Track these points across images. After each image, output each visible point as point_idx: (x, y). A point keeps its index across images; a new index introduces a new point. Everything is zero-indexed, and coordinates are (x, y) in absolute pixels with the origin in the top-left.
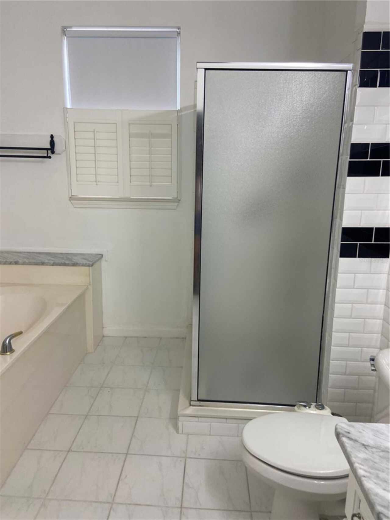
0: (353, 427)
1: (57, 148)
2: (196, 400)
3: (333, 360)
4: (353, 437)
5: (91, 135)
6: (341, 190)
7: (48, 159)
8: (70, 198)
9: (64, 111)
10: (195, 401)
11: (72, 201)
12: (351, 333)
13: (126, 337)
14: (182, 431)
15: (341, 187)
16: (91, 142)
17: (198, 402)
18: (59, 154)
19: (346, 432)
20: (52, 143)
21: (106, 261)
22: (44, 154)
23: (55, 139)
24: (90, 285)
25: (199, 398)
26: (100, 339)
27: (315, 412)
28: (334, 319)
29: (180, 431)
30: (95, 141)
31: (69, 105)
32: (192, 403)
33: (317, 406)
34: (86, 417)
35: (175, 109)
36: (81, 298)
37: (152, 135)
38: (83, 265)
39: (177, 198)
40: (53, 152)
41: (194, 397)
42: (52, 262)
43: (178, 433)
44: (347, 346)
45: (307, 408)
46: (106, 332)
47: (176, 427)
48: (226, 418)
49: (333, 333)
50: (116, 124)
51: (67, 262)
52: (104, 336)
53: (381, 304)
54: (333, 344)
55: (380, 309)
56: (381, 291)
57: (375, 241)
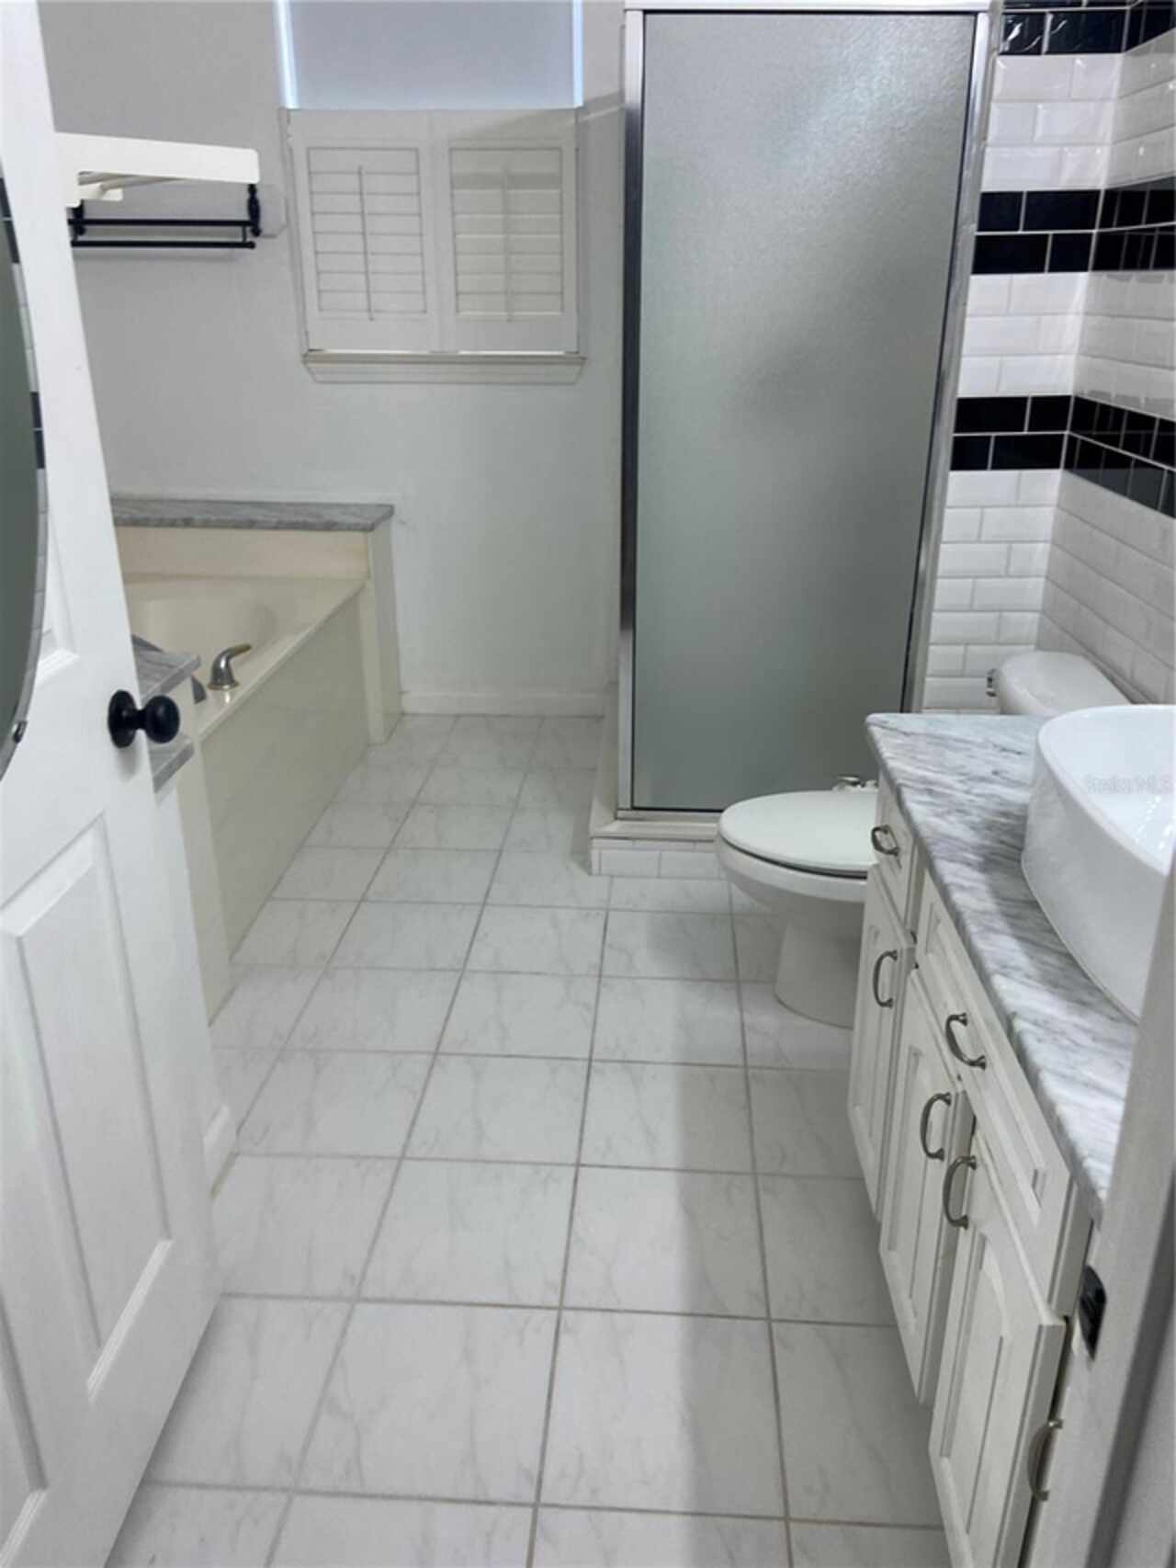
0: (894, 717)
1: (266, 222)
2: (629, 806)
4: (892, 727)
5: (352, 182)
7: (247, 251)
8: (305, 356)
9: (280, 119)
10: (627, 810)
11: (310, 365)
12: (970, 644)
13: (458, 716)
14: (600, 869)
16: (352, 203)
17: (634, 812)
18: (272, 236)
20: (254, 206)
21: (403, 523)
22: (236, 236)
23: (261, 196)
24: (369, 577)
25: (636, 804)
26: (397, 718)
29: (595, 868)
30: (362, 200)
31: (291, 102)
32: (620, 814)
34: (388, 850)
35: (567, 106)
36: (349, 608)
37: (513, 181)
38: (350, 528)
39: (577, 353)
40: (257, 232)
41: (625, 801)
42: (275, 520)
43: (590, 874)
46: (409, 704)
47: (586, 865)
48: (694, 841)
49: (931, 647)
50: (416, 150)
51: (310, 520)
52: (403, 714)
53: (1038, 576)
54: (929, 671)
55: (1036, 589)
56: (1041, 546)
57: (1030, 430)
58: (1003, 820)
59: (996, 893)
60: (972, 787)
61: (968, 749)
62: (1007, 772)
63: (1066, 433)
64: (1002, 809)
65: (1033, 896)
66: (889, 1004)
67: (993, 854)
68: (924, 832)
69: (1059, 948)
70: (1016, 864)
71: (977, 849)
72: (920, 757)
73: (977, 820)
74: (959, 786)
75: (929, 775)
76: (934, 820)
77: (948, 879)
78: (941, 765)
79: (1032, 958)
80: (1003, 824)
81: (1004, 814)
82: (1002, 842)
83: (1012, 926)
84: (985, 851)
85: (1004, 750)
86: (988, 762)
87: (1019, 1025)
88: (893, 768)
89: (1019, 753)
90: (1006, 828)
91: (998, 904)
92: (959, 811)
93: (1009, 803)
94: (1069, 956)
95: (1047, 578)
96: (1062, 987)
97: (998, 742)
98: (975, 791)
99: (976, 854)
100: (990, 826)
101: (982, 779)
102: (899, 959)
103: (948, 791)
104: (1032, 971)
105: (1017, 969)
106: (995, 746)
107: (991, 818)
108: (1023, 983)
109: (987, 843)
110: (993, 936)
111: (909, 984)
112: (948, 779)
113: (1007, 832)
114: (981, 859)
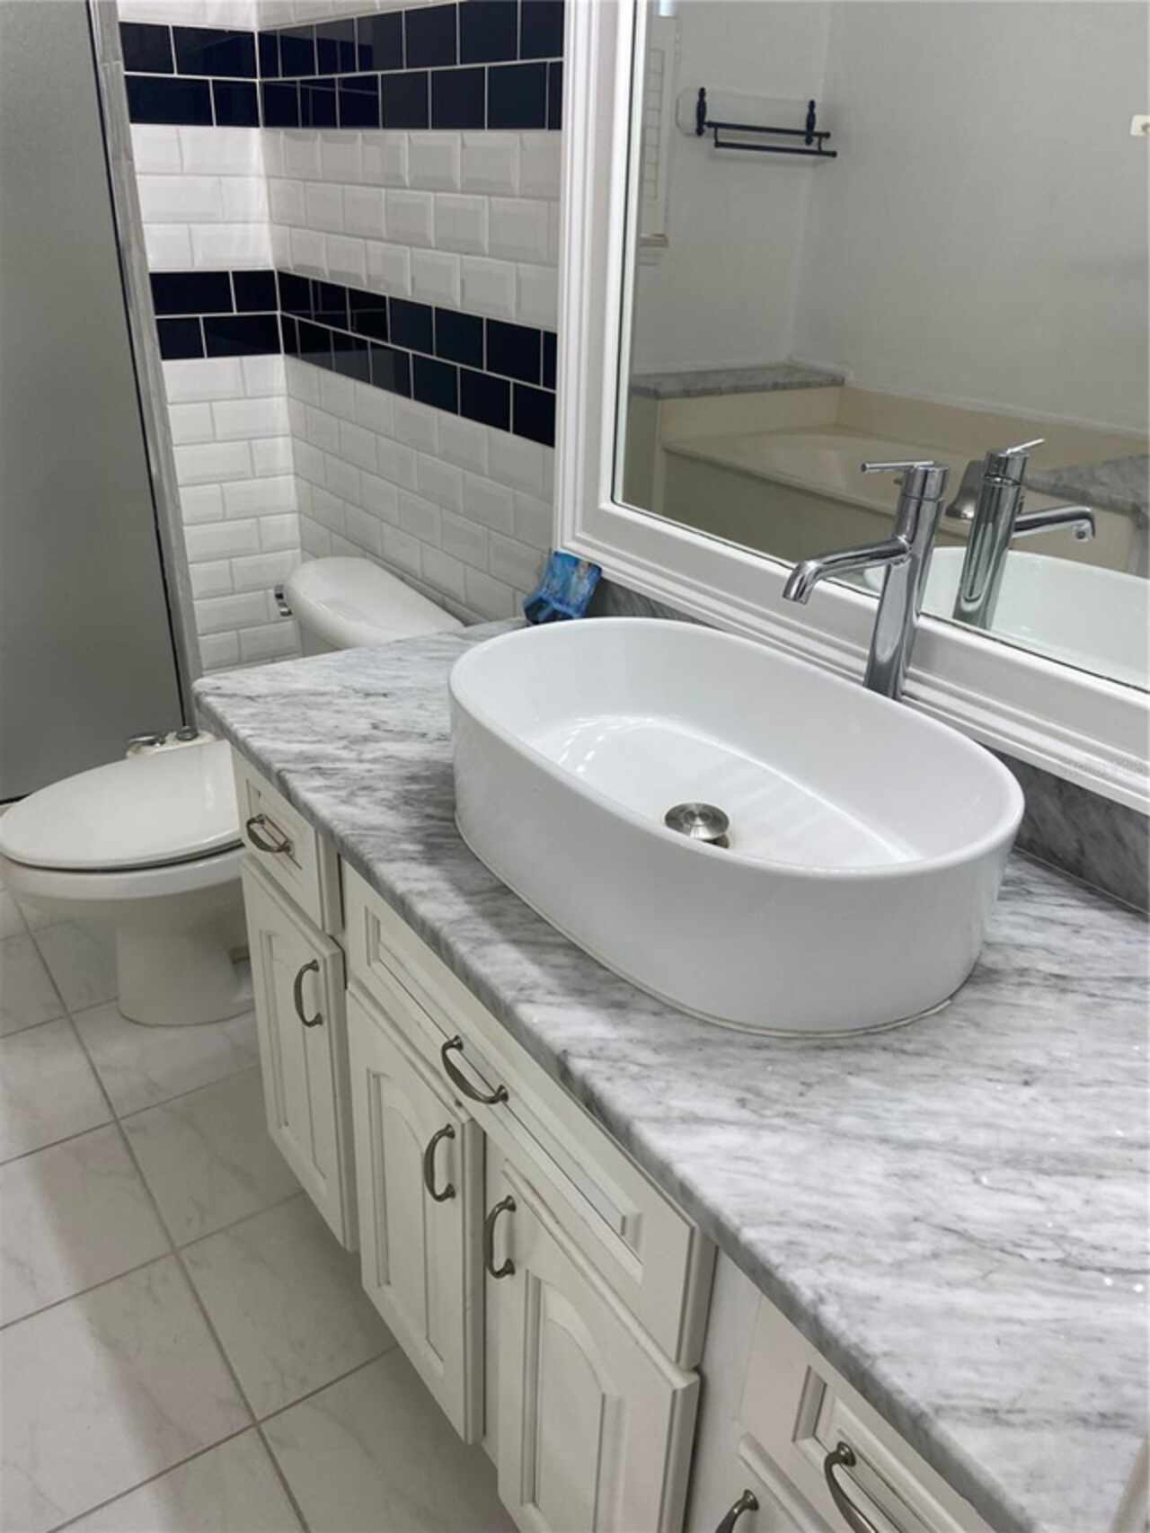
0: (226, 678)
3: (204, 635)
4: (229, 692)
6: (124, 162)
12: (234, 557)
15: (123, 155)
19: (213, 689)
27: (176, 747)
28: (186, 529)
33: (180, 736)
44: (231, 591)
45: (158, 745)
49: (190, 566)
53: (287, 474)
54: (195, 593)
55: (285, 488)
56: (280, 441)
57: (239, 310)
58: (415, 787)
59: (459, 887)
60: (361, 753)
61: (330, 703)
62: (384, 722)
63: (278, 313)
64: (404, 772)
65: (499, 880)
66: (318, 1020)
67: (429, 835)
68: (341, 829)
69: (560, 940)
70: (457, 840)
71: (410, 834)
72: (282, 726)
73: (389, 795)
74: (344, 754)
75: (305, 747)
76: (345, 810)
77: (401, 887)
78: (315, 733)
79: (541, 964)
80: (420, 792)
81: (413, 779)
82: (429, 817)
83: (499, 926)
84: (419, 834)
85: (368, 695)
86: (360, 714)
87: (579, 1065)
88: (260, 749)
89: (385, 695)
90: (424, 797)
91: (468, 903)
92: (364, 788)
93: (411, 762)
94: (571, 948)
95: (296, 474)
96: (591, 992)
97: (358, 686)
98: (370, 756)
99: (412, 842)
100: (407, 799)
101: (366, 739)
102: (321, 969)
103: (338, 765)
104: (548, 982)
105: (535, 986)
106: (356, 691)
107: (400, 788)
108: (550, 1004)
109: (415, 823)
110: (488, 949)
111: (349, 999)
112: (329, 749)
113: (428, 802)
114: (419, 848)
